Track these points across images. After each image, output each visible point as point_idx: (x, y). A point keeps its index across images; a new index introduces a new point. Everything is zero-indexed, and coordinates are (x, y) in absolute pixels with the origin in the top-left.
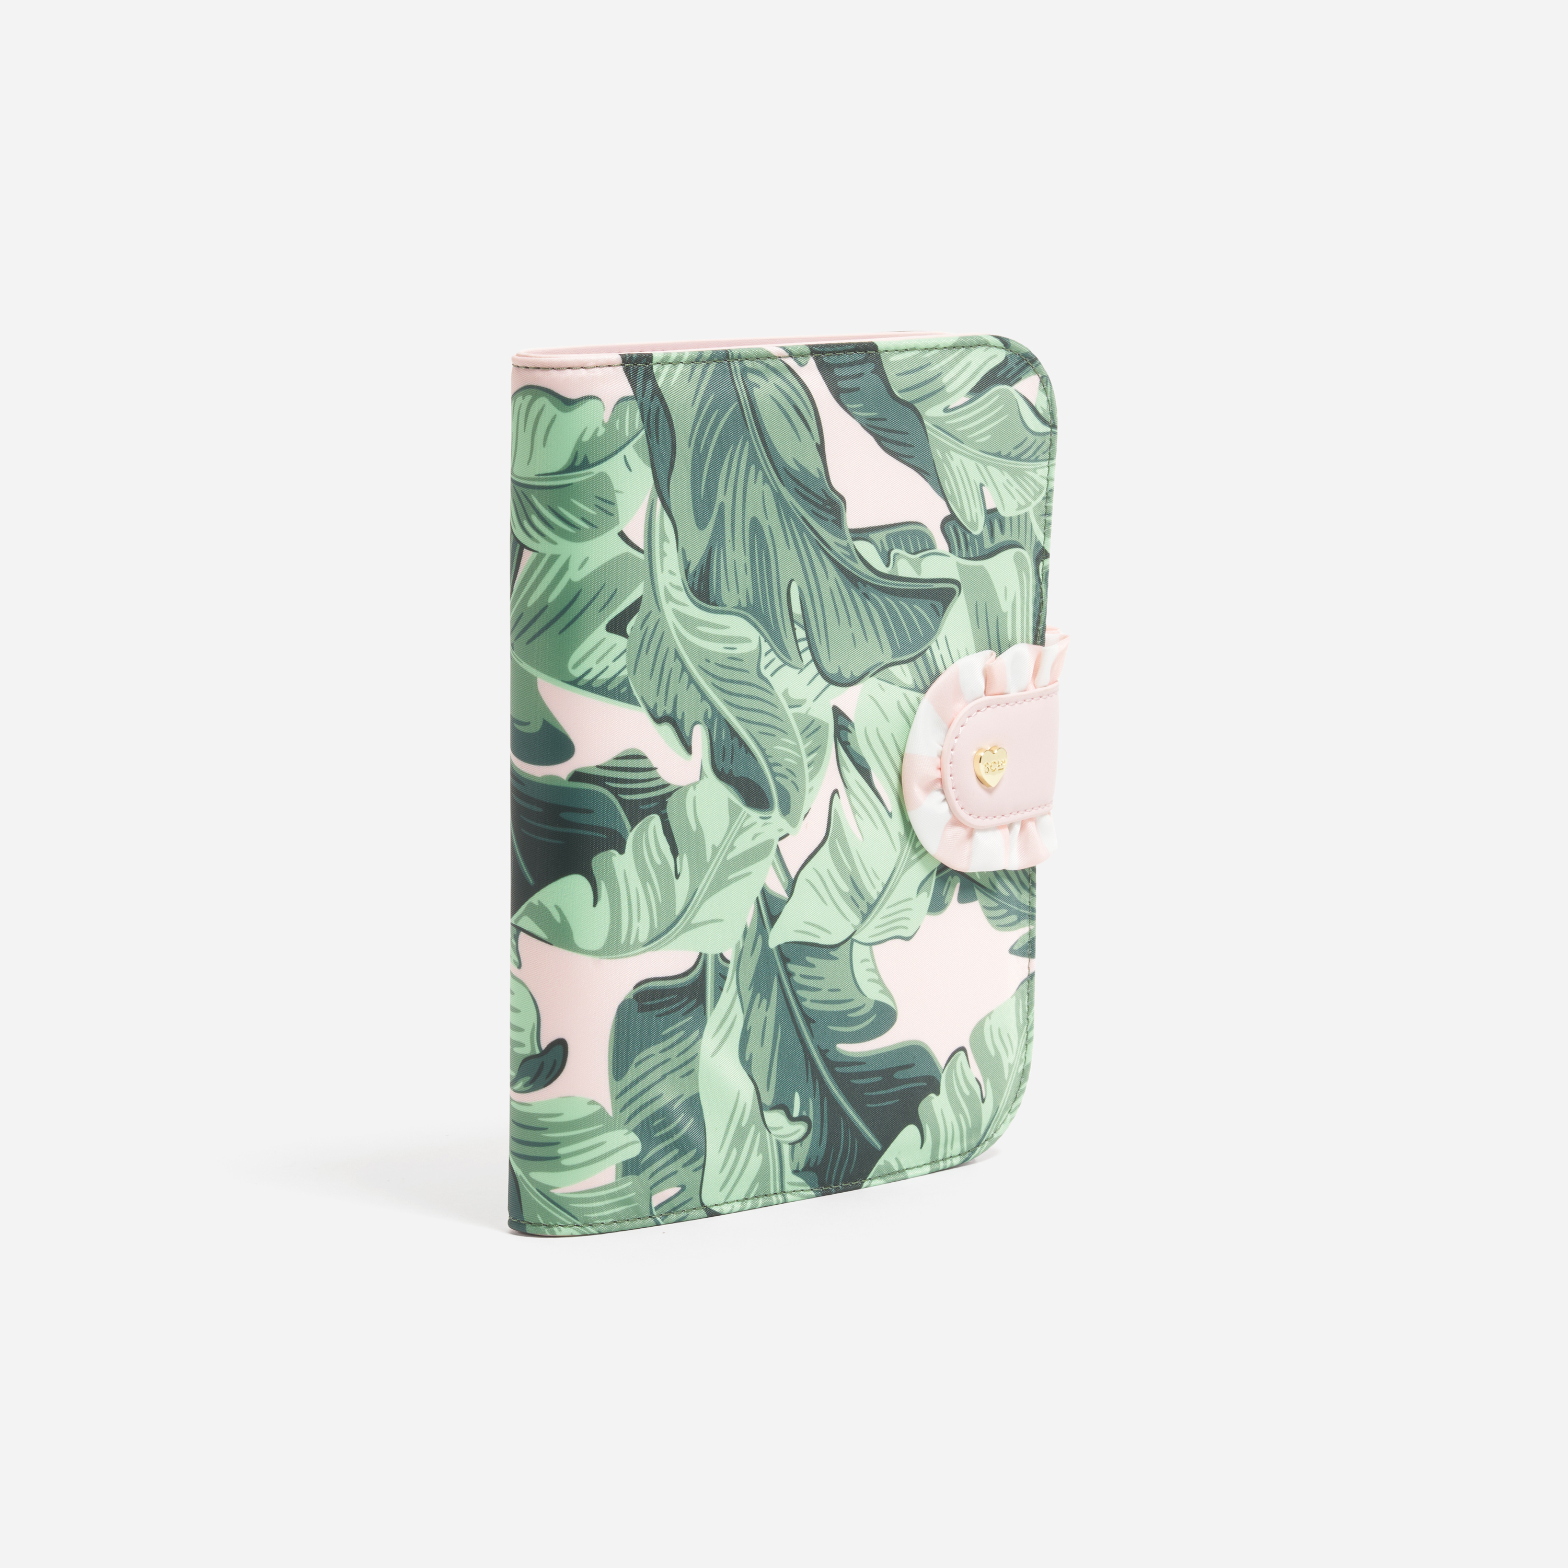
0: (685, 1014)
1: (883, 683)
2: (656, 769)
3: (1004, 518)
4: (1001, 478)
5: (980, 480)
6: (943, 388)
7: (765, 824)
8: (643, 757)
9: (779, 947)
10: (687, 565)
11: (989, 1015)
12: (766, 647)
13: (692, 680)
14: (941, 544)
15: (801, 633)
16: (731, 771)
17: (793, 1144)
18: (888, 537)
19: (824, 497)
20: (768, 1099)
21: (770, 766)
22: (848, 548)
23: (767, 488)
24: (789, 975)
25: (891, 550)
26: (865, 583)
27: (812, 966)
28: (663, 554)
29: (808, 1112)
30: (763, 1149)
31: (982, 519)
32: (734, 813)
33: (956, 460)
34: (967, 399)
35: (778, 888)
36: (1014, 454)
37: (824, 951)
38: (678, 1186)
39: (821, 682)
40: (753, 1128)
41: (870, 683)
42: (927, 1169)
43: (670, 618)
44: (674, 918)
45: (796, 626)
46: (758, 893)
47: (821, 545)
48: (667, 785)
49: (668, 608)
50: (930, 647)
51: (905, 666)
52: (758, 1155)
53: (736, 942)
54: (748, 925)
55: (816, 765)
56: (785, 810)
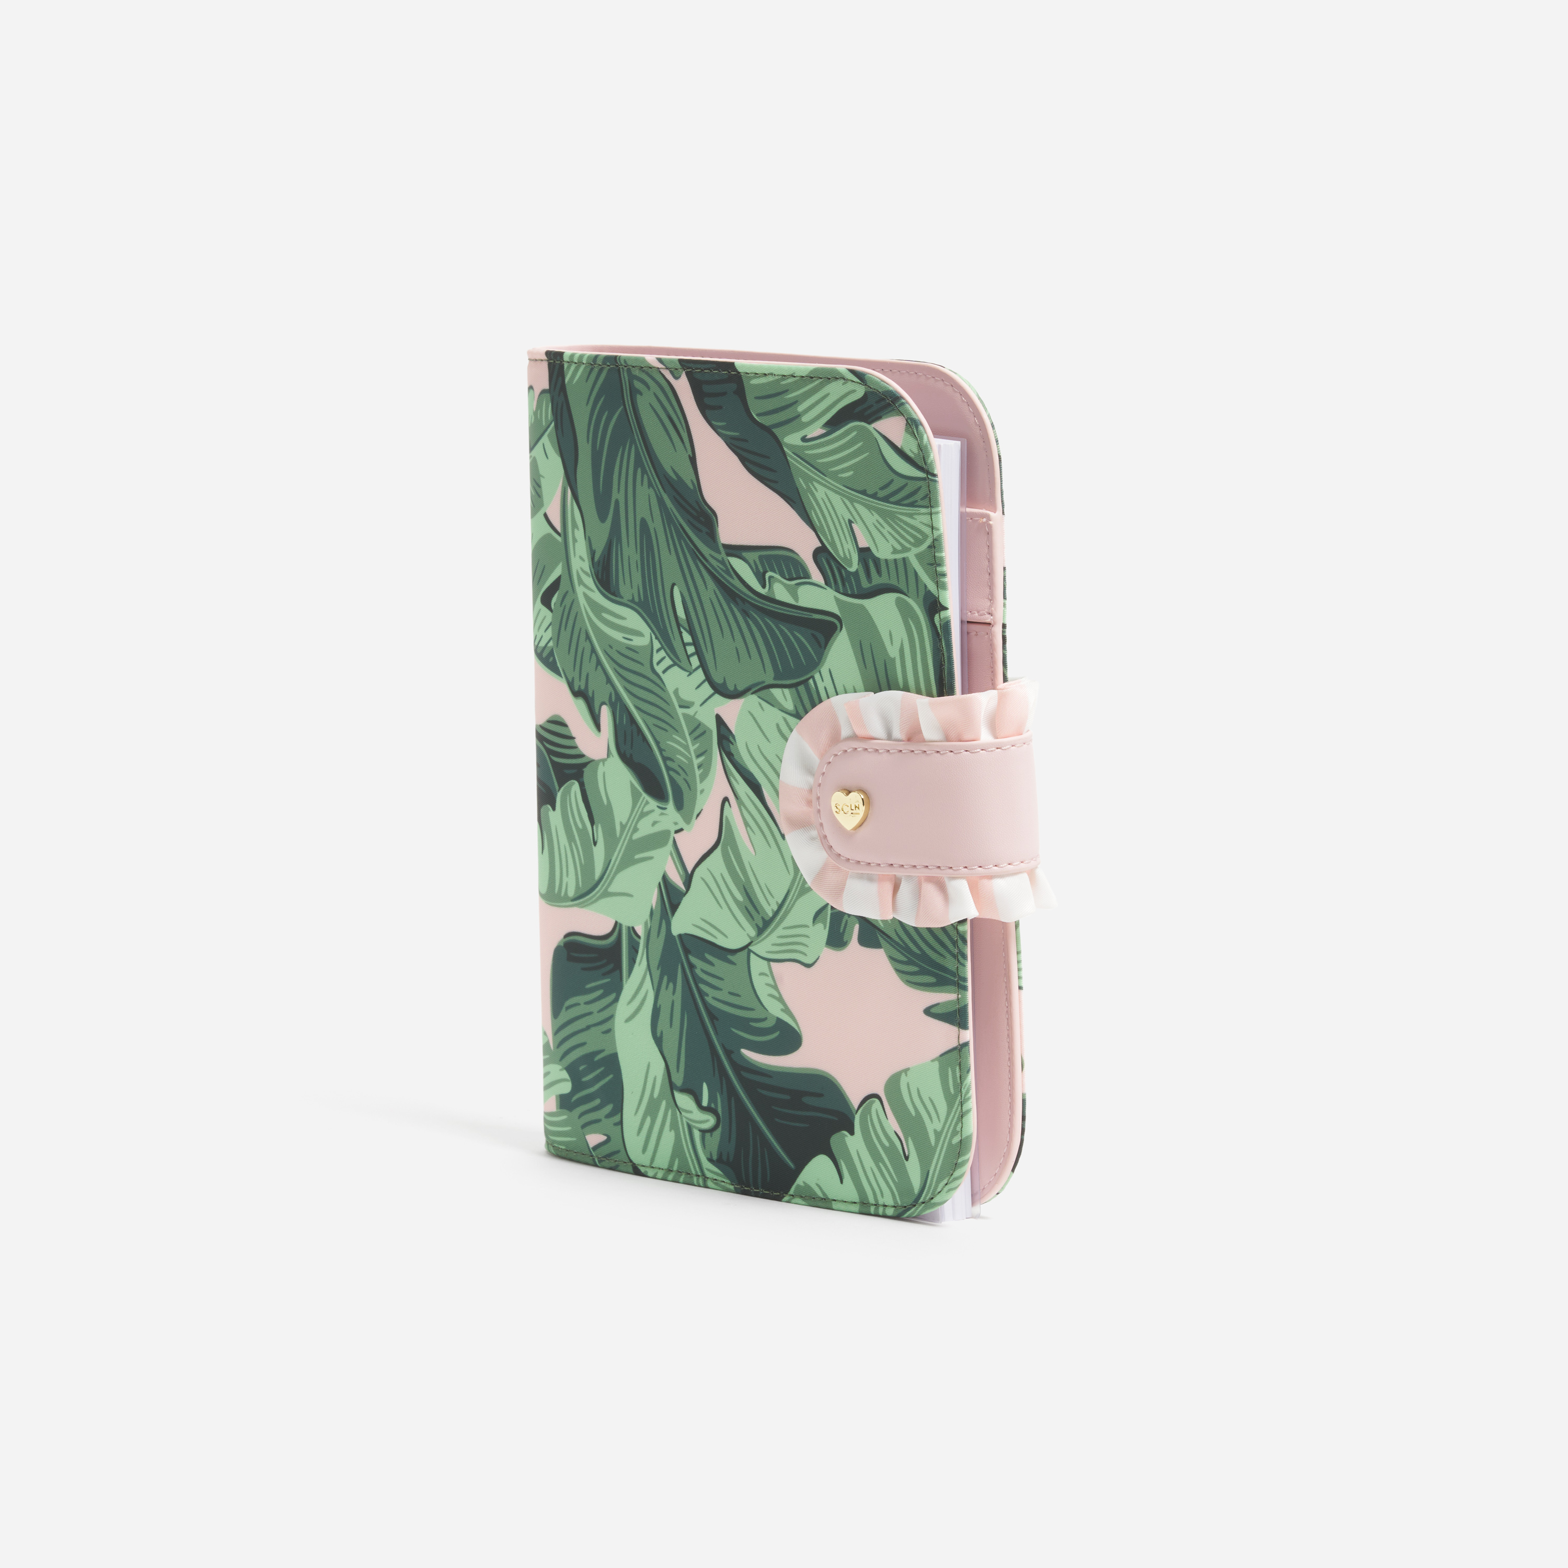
0: (605, 975)
1: (764, 704)
2: (574, 738)
3: (879, 559)
4: (871, 518)
5: (848, 516)
6: (798, 416)
7: (662, 814)
8: (565, 725)
9: (680, 936)
10: (592, 553)
11: (906, 1071)
12: (657, 645)
13: (599, 663)
14: (816, 575)
15: (687, 638)
16: (631, 755)
17: (703, 1132)
18: (761, 558)
19: (697, 508)
20: (678, 1079)
21: (665, 759)
22: (722, 562)
23: (651, 491)
24: (692, 967)
25: (765, 572)
26: (744, 600)
27: (712, 964)
28: (575, 540)
29: (716, 1105)
30: (674, 1126)
31: (855, 558)
32: (635, 797)
33: (820, 492)
34: (824, 431)
35: (677, 880)
36: (882, 494)
37: (724, 953)
38: (604, 1134)
39: (707, 689)
40: (664, 1103)
41: (752, 700)
42: (856, 1208)
43: (582, 601)
44: (594, 883)
45: (682, 630)
46: (660, 879)
47: (697, 555)
48: (582, 756)
49: (580, 590)
50: (813, 677)
51: (786, 691)
52: (670, 1130)
53: (645, 920)
54: (654, 907)
55: (706, 768)
56: (679, 806)
